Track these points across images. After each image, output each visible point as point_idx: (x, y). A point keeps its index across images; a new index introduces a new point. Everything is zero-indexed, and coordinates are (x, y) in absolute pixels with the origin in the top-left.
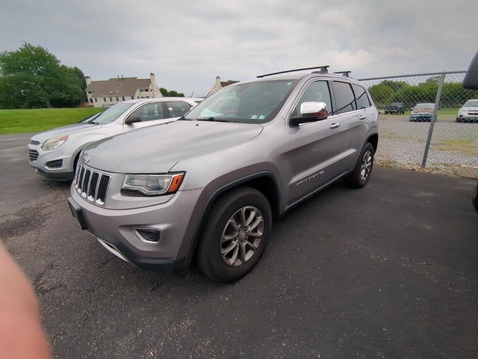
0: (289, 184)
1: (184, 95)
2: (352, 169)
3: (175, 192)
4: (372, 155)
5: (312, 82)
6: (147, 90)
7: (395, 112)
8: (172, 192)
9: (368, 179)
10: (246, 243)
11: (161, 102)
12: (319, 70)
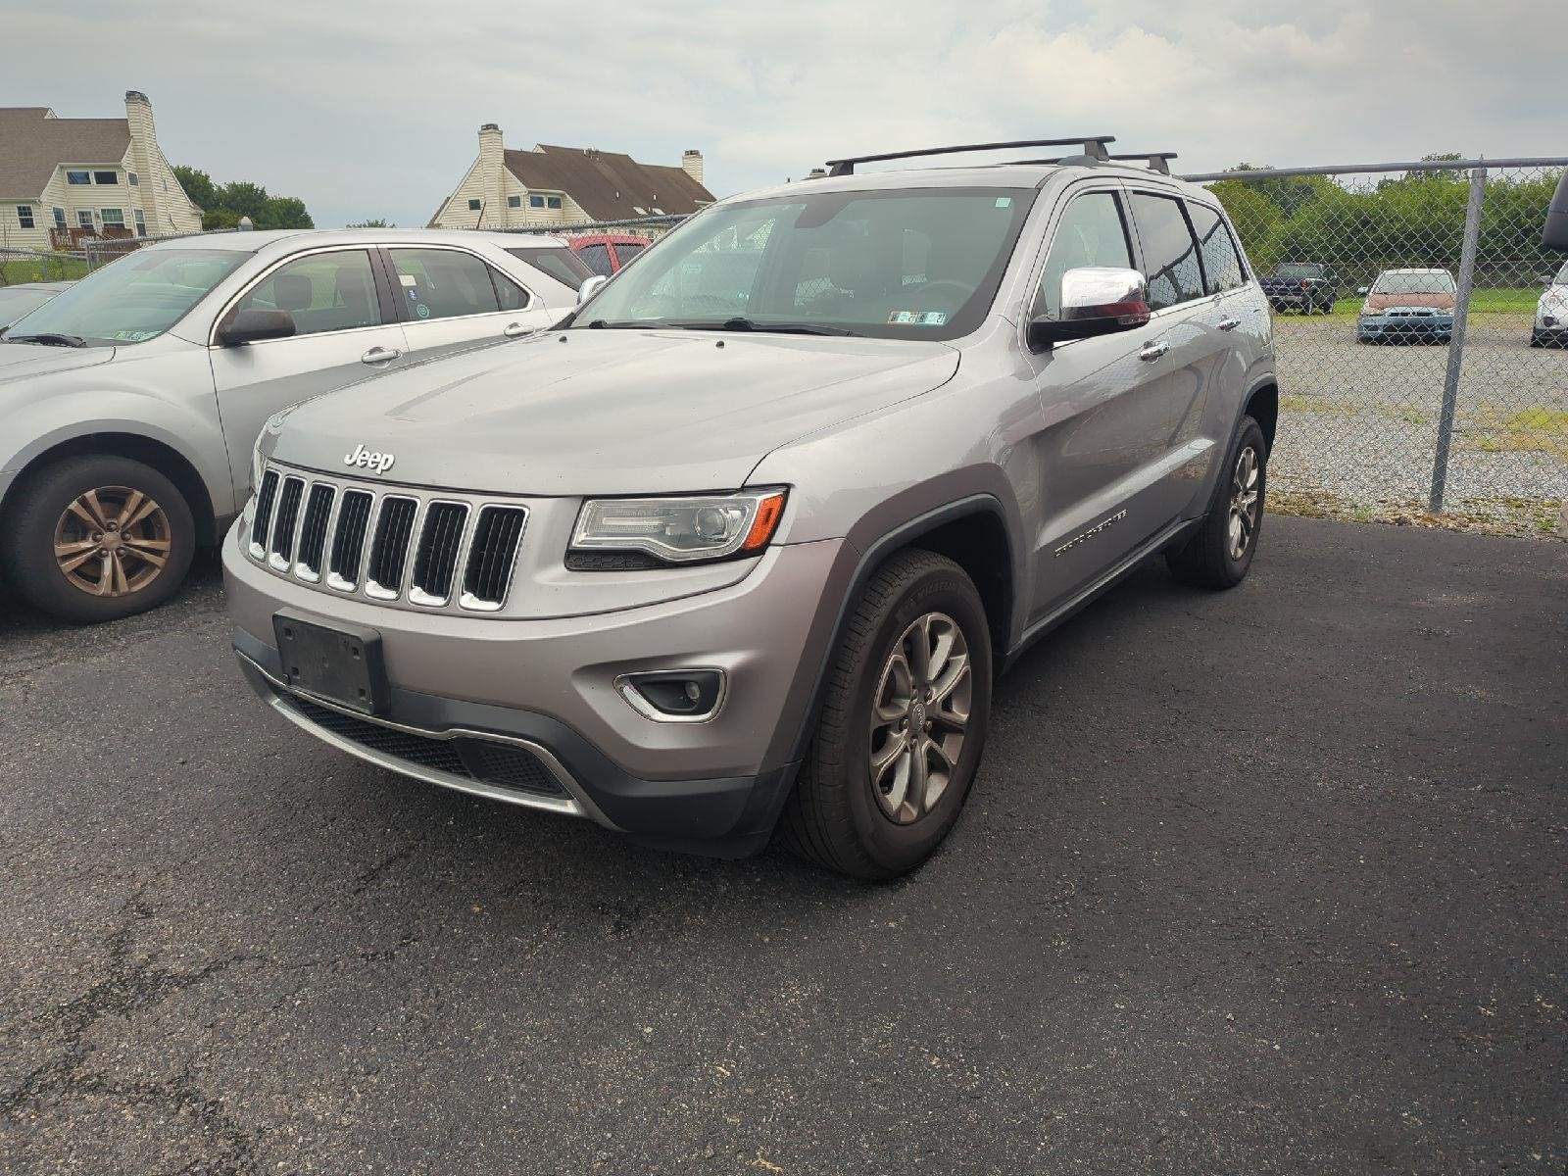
0: (1037, 548)
1: (309, 210)
2: (1200, 512)
3: (760, 551)
4: (1261, 463)
5: (1078, 194)
6: (106, 178)
7: (1295, 306)
8: (754, 550)
9: (1250, 551)
10: (928, 742)
11: (366, 250)
12: (1079, 150)
